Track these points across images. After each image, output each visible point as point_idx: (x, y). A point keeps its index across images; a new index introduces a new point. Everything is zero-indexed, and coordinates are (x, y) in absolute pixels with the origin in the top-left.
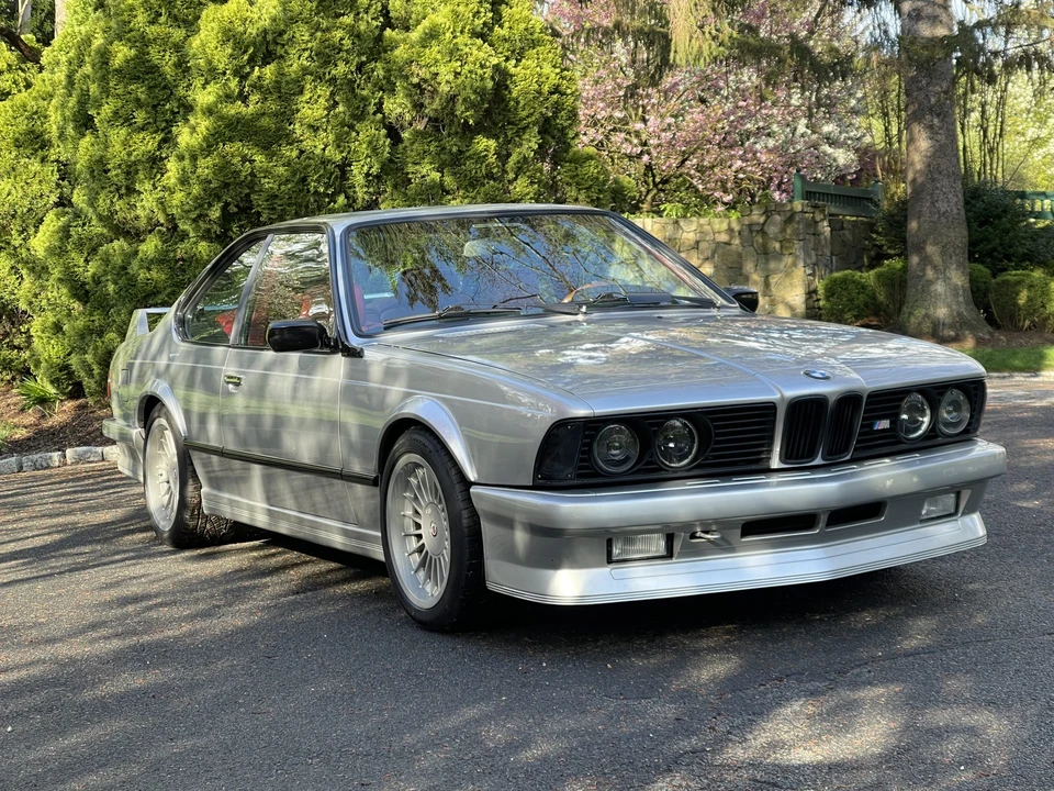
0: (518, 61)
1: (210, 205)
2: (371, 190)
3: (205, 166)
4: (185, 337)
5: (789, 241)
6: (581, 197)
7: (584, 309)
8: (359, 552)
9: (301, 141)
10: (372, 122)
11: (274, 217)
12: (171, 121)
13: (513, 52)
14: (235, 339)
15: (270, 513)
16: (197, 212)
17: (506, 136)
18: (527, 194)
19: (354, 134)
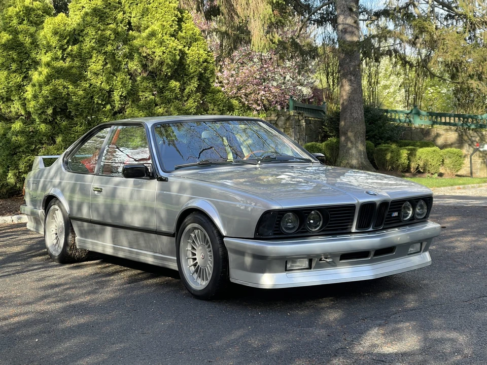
0: (189, 47)
1: (48, 107)
2: (122, 103)
3: (46, 90)
4: (68, 169)
5: (288, 128)
6: (215, 109)
7: (259, 162)
8: (160, 265)
9: (91, 80)
10: (123, 72)
11: (78, 114)
12: (28, 68)
13: (187, 43)
14: (97, 171)
15: (114, 248)
16: (41, 110)
17: (184, 80)
18: (193, 107)
19: (115, 77)
